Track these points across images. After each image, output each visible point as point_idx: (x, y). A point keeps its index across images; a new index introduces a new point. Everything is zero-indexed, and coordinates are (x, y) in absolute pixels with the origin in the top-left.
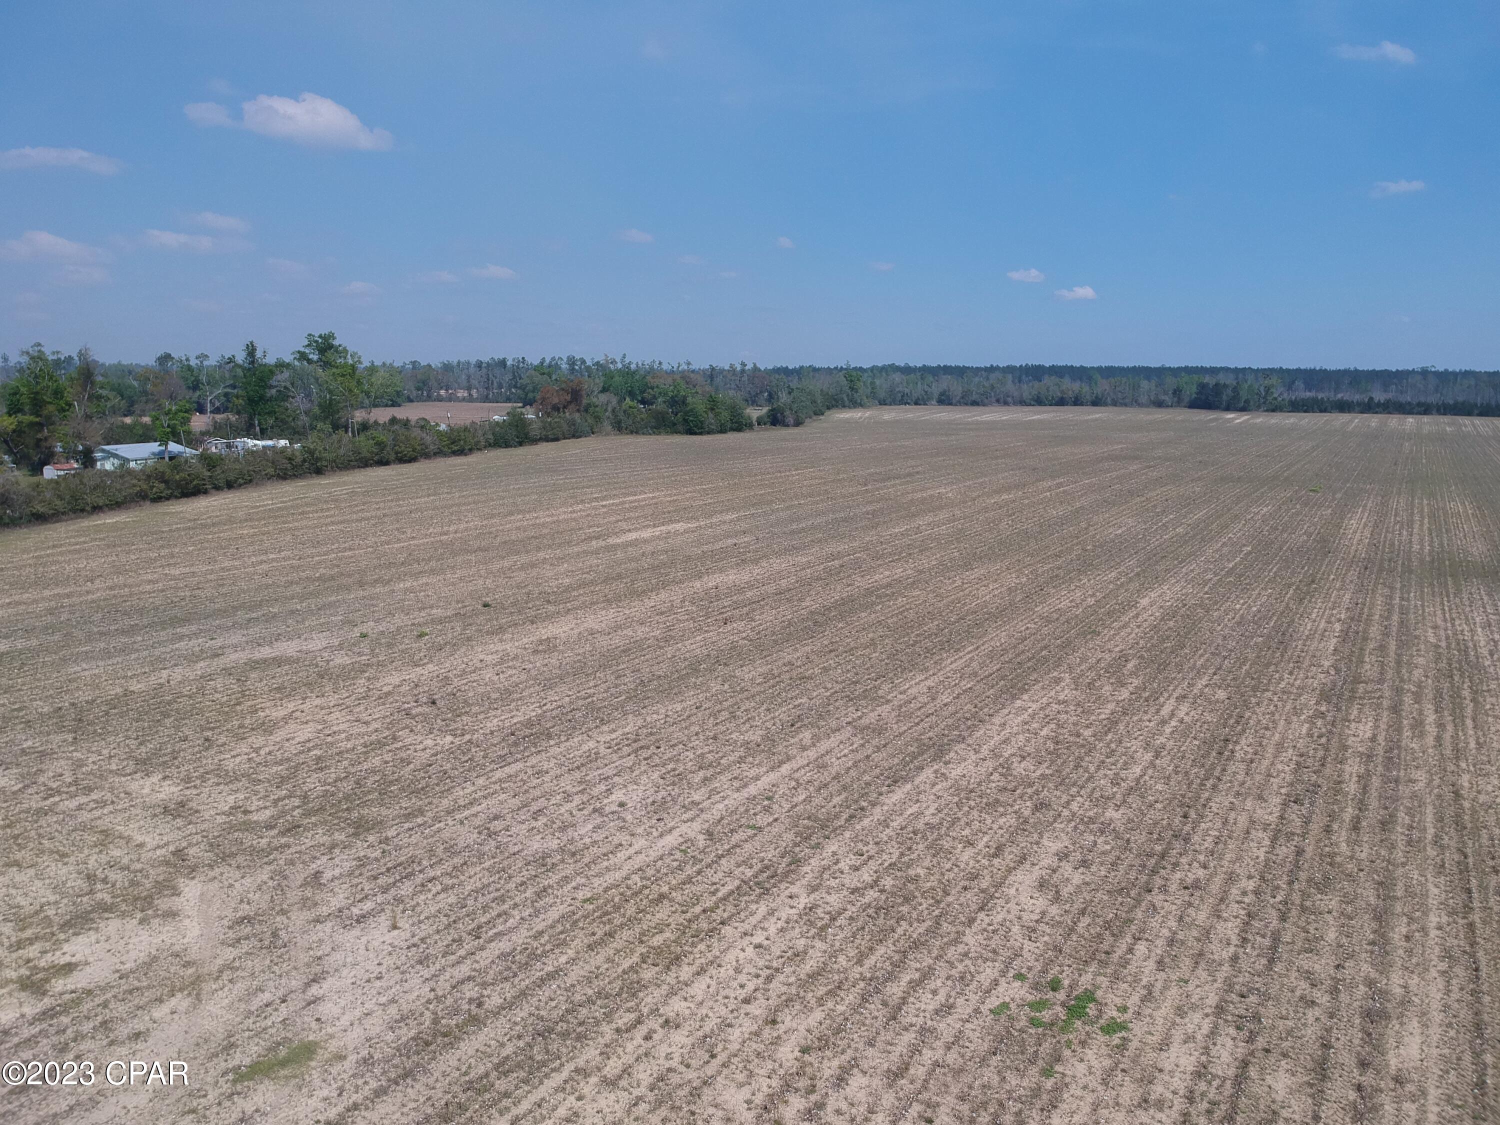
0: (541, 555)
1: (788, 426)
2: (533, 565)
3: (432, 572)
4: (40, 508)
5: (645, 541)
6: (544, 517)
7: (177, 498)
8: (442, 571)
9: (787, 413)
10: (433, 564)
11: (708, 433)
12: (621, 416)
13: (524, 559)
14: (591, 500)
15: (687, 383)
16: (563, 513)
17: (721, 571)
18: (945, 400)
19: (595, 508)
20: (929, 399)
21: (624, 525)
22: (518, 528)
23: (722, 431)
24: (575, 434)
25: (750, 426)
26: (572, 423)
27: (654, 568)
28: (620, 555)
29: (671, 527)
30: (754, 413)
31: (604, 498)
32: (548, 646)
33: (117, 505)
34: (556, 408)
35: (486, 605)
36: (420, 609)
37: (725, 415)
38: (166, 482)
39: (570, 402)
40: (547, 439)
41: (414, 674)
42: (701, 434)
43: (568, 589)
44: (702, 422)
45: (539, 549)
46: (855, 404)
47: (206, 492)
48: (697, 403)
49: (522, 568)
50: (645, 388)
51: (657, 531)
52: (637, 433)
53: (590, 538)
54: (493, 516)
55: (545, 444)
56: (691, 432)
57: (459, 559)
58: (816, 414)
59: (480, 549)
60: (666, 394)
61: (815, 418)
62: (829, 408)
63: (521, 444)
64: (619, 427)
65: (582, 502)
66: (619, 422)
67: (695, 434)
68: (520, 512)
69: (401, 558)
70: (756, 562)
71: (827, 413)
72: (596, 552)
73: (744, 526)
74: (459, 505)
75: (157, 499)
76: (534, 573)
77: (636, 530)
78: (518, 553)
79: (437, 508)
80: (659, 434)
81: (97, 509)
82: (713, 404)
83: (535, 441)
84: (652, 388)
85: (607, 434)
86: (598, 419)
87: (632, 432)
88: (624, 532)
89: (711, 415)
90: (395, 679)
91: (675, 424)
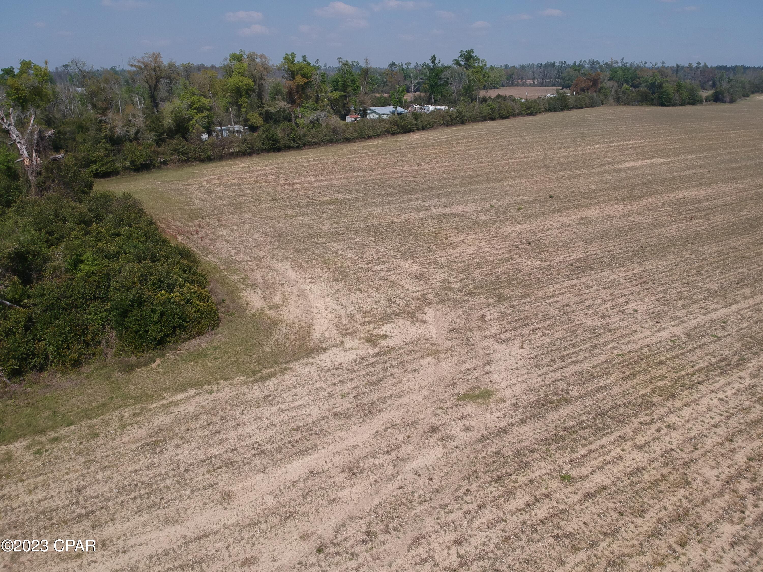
0: (578, 172)
1: (725, 102)
2: (574, 177)
3: (522, 177)
4: (348, 136)
5: (638, 168)
6: (577, 151)
7: (402, 133)
8: (526, 177)
9: (726, 94)
10: (521, 173)
11: (674, 105)
12: (620, 94)
13: (569, 173)
14: (604, 143)
15: (662, 75)
16: (588, 149)
17: (687, 188)
19: (607, 147)
21: (624, 158)
22: (564, 156)
23: (683, 104)
24: (593, 105)
25: (701, 102)
26: (592, 98)
27: (644, 184)
28: (623, 174)
29: (654, 161)
30: (704, 94)
31: (611, 142)
32: (586, 221)
33: (377, 136)
34: (583, 90)
35: (551, 196)
36: (518, 196)
37: (686, 94)
38: (397, 126)
39: (591, 87)
40: (577, 108)
41: (518, 228)
42: (668, 106)
43: (594, 191)
44: (670, 99)
45: (576, 169)
47: (413, 131)
48: (669, 87)
49: (568, 178)
50: (636, 77)
51: (645, 162)
52: (628, 104)
53: (604, 164)
54: (550, 149)
55: (575, 110)
56: (662, 105)
57: (535, 171)
58: (744, 96)
59: (545, 166)
60: (647, 82)
61: (743, 98)
62: (753, 93)
63: (562, 110)
64: (618, 101)
65: (599, 143)
66: (619, 98)
67: (665, 105)
68: (564, 147)
69: (506, 168)
70: (710, 185)
71: (752, 96)
72: (609, 172)
73: (700, 162)
74: (532, 142)
75: (394, 134)
76: (575, 181)
77: (632, 161)
78: (565, 170)
79: (520, 144)
80: (642, 105)
81: (370, 137)
82: (679, 88)
83: (570, 109)
84: (639, 78)
85: (611, 105)
86: (606, 96)
87: (625, 104)
88: (624, 162)
89: (677, 94)
90: (509, 230)
91: (653, 100)
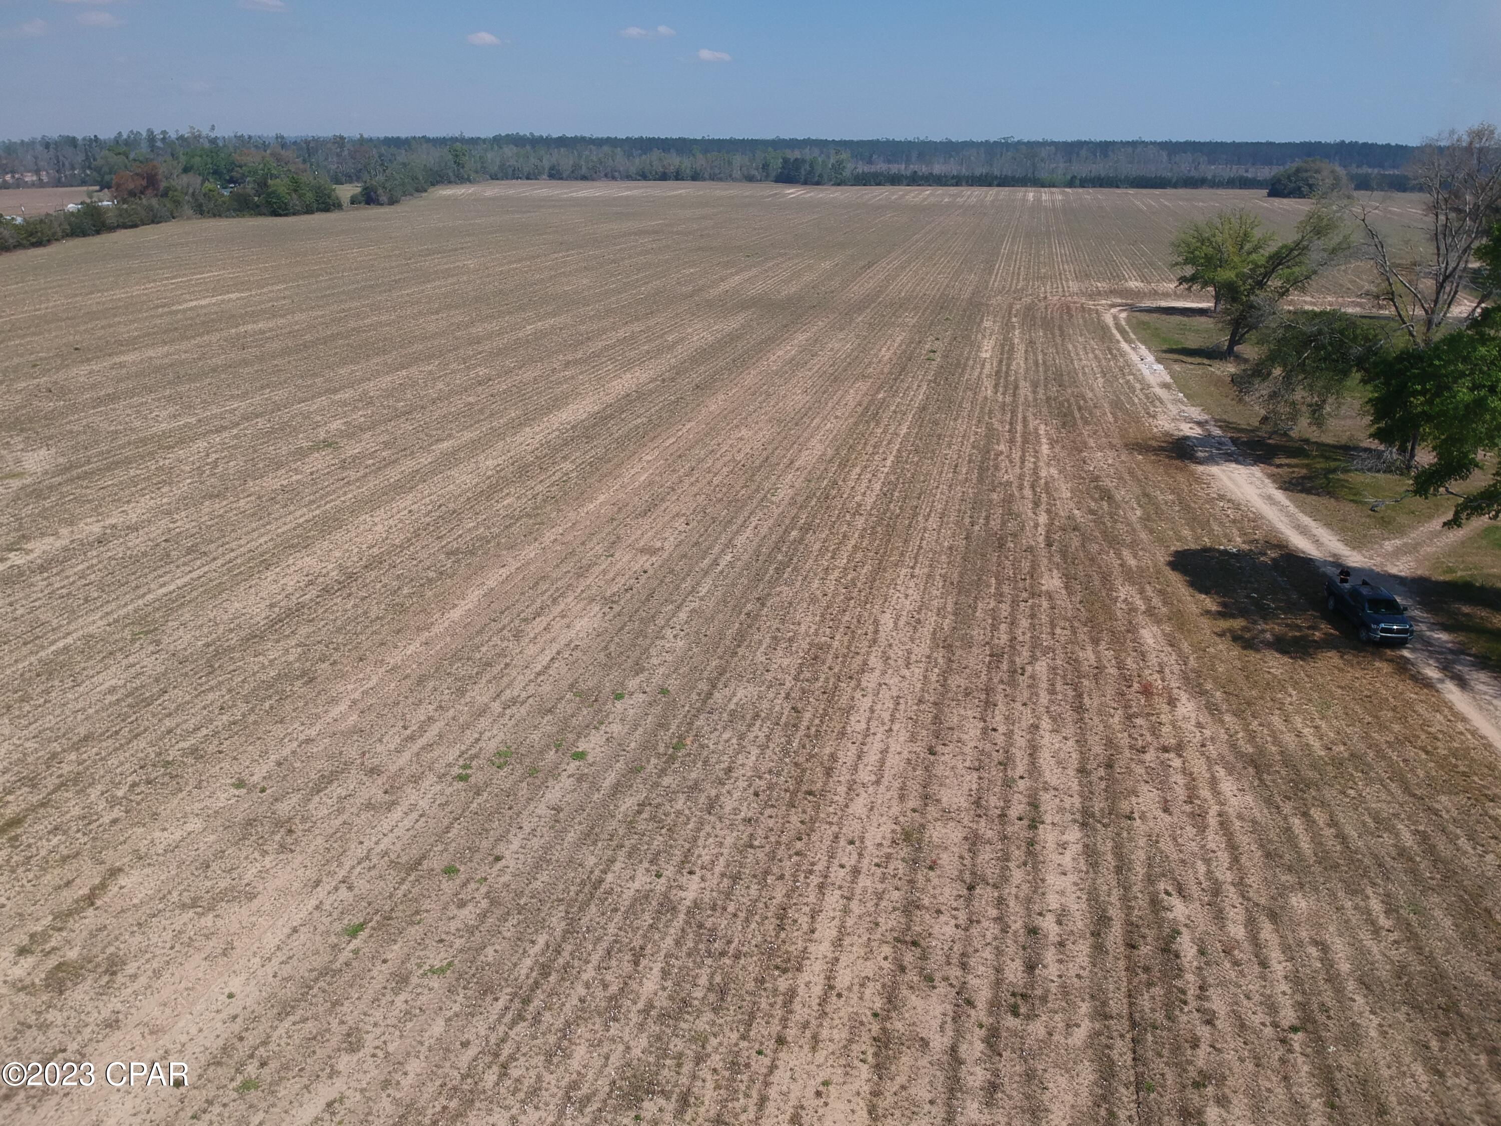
1: (382, 205)
5: (202, 307)
6: (119, 294)
9: (380, 191)
11: (294, 214)
12: (201, 199)
14: (162, 280)
16: (136, 290)
18: (555, 174)
19: (165, 285)
20: (540, 173)
21: (188, 297)
23: (309, 211)
24: (155, 220)
25: (338, 206)
26: (150, 208)
27: (203, 323)
28: (179, 316)
29: (226, 297)
30: (346, 192)
31: (174, 277)
34: (132, 194)
35: (76, 349)
36: (31, 354)
37: (310, 196)
39: (146, 188)
40: (125, 226)
41: (36, 381)
42: (286, 215)
43: (135, 338)
44: (285, 204)
45: (115, 316)
46: (462, 179)
48: (279, 185)
49: (103, 327)
50: (233, 165)
51: (214, 300)
52: (220, 216)
53: (157, 307)
54: (76, 295)
55: (123, 231)
56: (275, 214)
58: (418, 191)
60: (256, 173)
61: (416, 194)
62: (433, 185)
63: (98, 232)
64: (201, 211)
65: (155, 281)
66: (201, 205)
67: (280, 215)
68: (99, 291)
71: (430, 190)
72: (161, 316)
76: (111, 330)
77: (197, 299)
78: (98, 319)
80: (244, 216)
82: (296, 186)
83: (112, 229)
84: (241, 167)
85: (189, 218)
86: (177, 203)
87: (214, 216)
88: (186, 301)
89: (294, 196)
91: (258, 206)
